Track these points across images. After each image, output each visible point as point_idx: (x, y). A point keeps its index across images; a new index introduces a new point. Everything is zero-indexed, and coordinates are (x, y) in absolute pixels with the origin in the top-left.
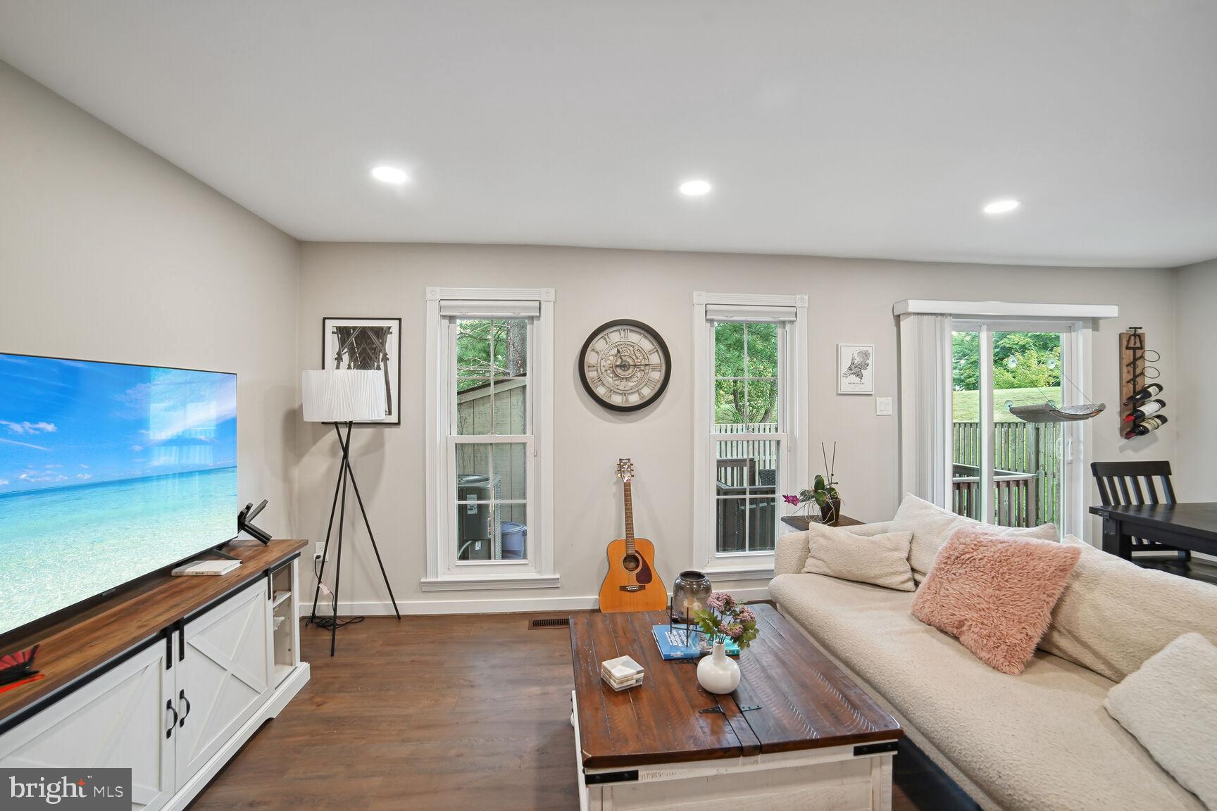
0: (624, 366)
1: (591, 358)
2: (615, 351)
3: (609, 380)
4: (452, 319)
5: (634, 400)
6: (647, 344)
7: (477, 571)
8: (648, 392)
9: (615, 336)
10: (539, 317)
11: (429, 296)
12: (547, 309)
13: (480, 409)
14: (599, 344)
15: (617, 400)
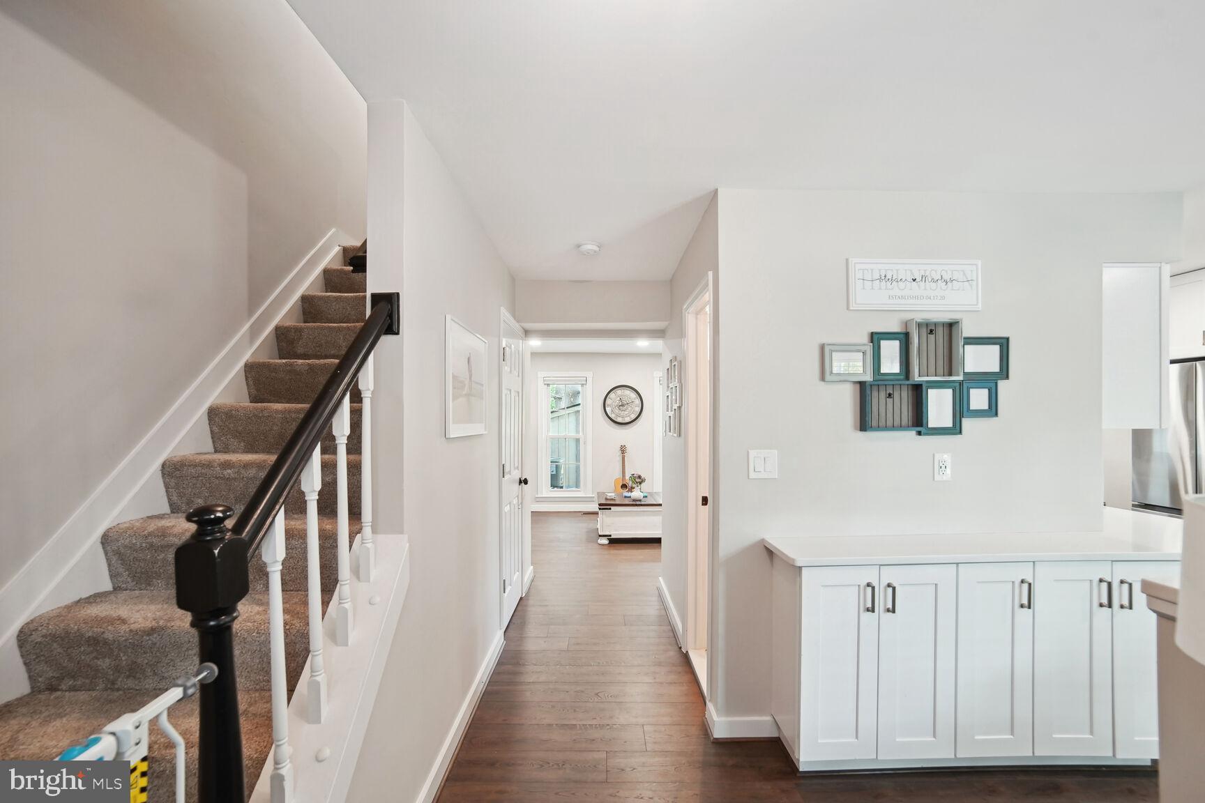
0: (623, 405)
1: (608, 402)
2: (619, 399)
3: (617, 411)
4: (548, 385)
5: (628, 420)
6: (633, 395)
7: (557, 493)
8: (633, 417)
9: (619, 392)
10: (586, 384)
11: (539, 376)
12: (589, 380)
13: (562, 421)
14: (612, 395)
15: (619, 420)
